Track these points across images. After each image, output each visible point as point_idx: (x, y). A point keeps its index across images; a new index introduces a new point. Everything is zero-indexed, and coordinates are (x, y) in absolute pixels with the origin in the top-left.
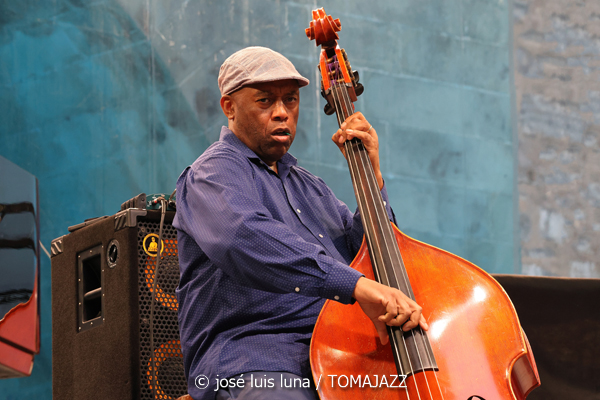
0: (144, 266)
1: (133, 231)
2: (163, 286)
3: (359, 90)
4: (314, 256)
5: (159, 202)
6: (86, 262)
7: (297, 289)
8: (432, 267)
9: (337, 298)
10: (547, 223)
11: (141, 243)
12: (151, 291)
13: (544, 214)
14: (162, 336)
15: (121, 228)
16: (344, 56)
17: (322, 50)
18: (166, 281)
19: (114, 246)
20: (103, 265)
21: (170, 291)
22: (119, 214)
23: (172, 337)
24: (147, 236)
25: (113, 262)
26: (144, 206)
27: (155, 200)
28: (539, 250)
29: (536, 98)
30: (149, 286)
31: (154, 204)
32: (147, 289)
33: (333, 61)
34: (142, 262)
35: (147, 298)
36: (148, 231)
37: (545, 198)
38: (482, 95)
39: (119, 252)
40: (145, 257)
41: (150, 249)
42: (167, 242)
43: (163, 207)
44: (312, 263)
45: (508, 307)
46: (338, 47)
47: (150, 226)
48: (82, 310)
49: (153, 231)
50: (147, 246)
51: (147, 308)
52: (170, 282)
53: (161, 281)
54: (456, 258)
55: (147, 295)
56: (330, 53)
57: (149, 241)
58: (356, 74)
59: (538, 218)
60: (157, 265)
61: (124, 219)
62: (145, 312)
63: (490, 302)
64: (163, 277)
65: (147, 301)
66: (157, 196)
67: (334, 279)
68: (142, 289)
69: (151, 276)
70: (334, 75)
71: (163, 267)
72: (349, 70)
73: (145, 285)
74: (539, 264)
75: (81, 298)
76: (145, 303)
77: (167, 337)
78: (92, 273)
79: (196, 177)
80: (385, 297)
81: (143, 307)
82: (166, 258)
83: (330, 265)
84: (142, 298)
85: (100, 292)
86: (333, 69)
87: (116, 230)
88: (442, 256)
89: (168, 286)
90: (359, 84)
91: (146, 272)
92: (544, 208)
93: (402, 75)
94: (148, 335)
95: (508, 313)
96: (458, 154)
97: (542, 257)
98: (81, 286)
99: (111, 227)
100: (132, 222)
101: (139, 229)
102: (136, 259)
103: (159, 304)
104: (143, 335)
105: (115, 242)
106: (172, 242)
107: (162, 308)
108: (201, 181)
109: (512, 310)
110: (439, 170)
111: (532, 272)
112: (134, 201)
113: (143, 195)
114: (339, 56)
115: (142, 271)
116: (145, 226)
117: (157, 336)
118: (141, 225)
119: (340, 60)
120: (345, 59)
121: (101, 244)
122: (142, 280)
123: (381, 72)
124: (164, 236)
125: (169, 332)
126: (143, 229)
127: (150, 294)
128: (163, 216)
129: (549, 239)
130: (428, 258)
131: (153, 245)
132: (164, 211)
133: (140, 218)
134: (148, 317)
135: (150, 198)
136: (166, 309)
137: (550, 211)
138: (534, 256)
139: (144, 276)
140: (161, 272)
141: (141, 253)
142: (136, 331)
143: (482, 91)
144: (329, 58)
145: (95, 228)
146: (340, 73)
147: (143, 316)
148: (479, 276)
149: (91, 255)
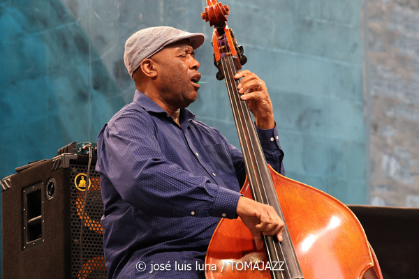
0: (75, 199)
1: (67, 171)
2: (90, 214)
3: (243, 61)
4: (203, 185)
5: (87, 148)
6: (29, 196)
7: (193, 213)
8: (300, 199)
9: (224, 215)
10: (388, 166)
11: (73, 181)
12: (81, 218)
13: (385, 158)
14: (89, 253)
15: (57, 169)
16: (232, 34)
17: (215, 30)
18: (92, 210)
19: (51, 183)
20: (43, 198)
21: (96, 218)
22: (56, 158)
23: (97, 254)
24: (78, 175)
25: (51, 195)
26: (76, 152)
27: (84, 147)
28: (382, 186)
29: (379, 67)
30: (79, 214)
31: (83, 150)
32: (78, 217)
33: (223, 38)
34: (73, 195)
35: (78, 224)
36: (79, 171)
37: (386, 145)
38: (337, 65)
39: (55, 187)
40: (77, 191)
41: (80, 185)
42: (93, 180)
43: (90, 152)
44: (202, 191)
45: (358, 230)
46: (227, 27)
47: (80, 167)
48: (26, 234)
49: (82, 172)
50: (78, 183)
51: (78, 231)
52: (96, 211)
53: (89, 211)
54: (318, 192)
55: (77, 221)
56: (221, 32)
57: (79, 179)
58: (241, 48)
59: (380, 161)
60: (85, 198)
61: (60, 162)
62: (76, 234)
63: (344, 226)
64: (90, 207)
65: (78, 226)
66: (85, 144)
67: (220, 201)
68: (74, 216)
69: (80, 206)
70: (224, 49)
71: (90, 199)
72: (235, 45)
73: (76, 213)
74: (382, 197)
75: (26, 223)
76: (76, 227)
77: (93, 254)
78: (34, 204)
79: (110, 133)
80: (259, 210)
81: (74, 231)
82: (93, 192)
83: (216, 191)
84: (74, 224)
85: (40, 219)
86: (223, 44)
87: (53, 171)
88: (307, 190)
89: (94, 214)
90: (244, 56)
91: (77, 203)
92: (385, 153)
93: (275, 50)
94: (78, 253)
95: (358, 234)
96: (319, 111)
97: (385, 192)
98: (26, 215)
99: (50, 169)
100: (66, 165)
101: (71, 170)
102: (69, 192)
103: (87, 228)
104: (74, 253)
105: (53, 180)
106: (97, 180)
107: (89, 231)
108: (113, 136)
109: (362, 232)
110: (304, 123)
111: (376, 203)
112: (67, 147)
113: (75, 143)
114: (228, 34)
115: (74, 202)
116: (76, 167)
117: (86, 253)
118: (73, 167)
119: (228, 38)
120: (233, 37)
121: (41, 181)
122: (74, 209)
123: (259, 47)
124: (91, 175)
125: (95, 250)
126: (74, 170)
127: (80, 220)
128: (90, 159)
129: (389, 178)
130: (297, 192)
131: (82, 182)
132: (91, 155)
133: (72, 161)
134: (78, 238)
135: (80, 145)
136: (93, 232)
137: (391, 155)
138: (378, 191)
139: (75, 206)
140: (88, 203)
141: (73, 188)
142: (69, 249)
143: (338, 62)
144: (220, 36)
145: (37, 169)
146: (228, 47)
147: (74, 238)
148: (336, 206)
149: (33, 190)
